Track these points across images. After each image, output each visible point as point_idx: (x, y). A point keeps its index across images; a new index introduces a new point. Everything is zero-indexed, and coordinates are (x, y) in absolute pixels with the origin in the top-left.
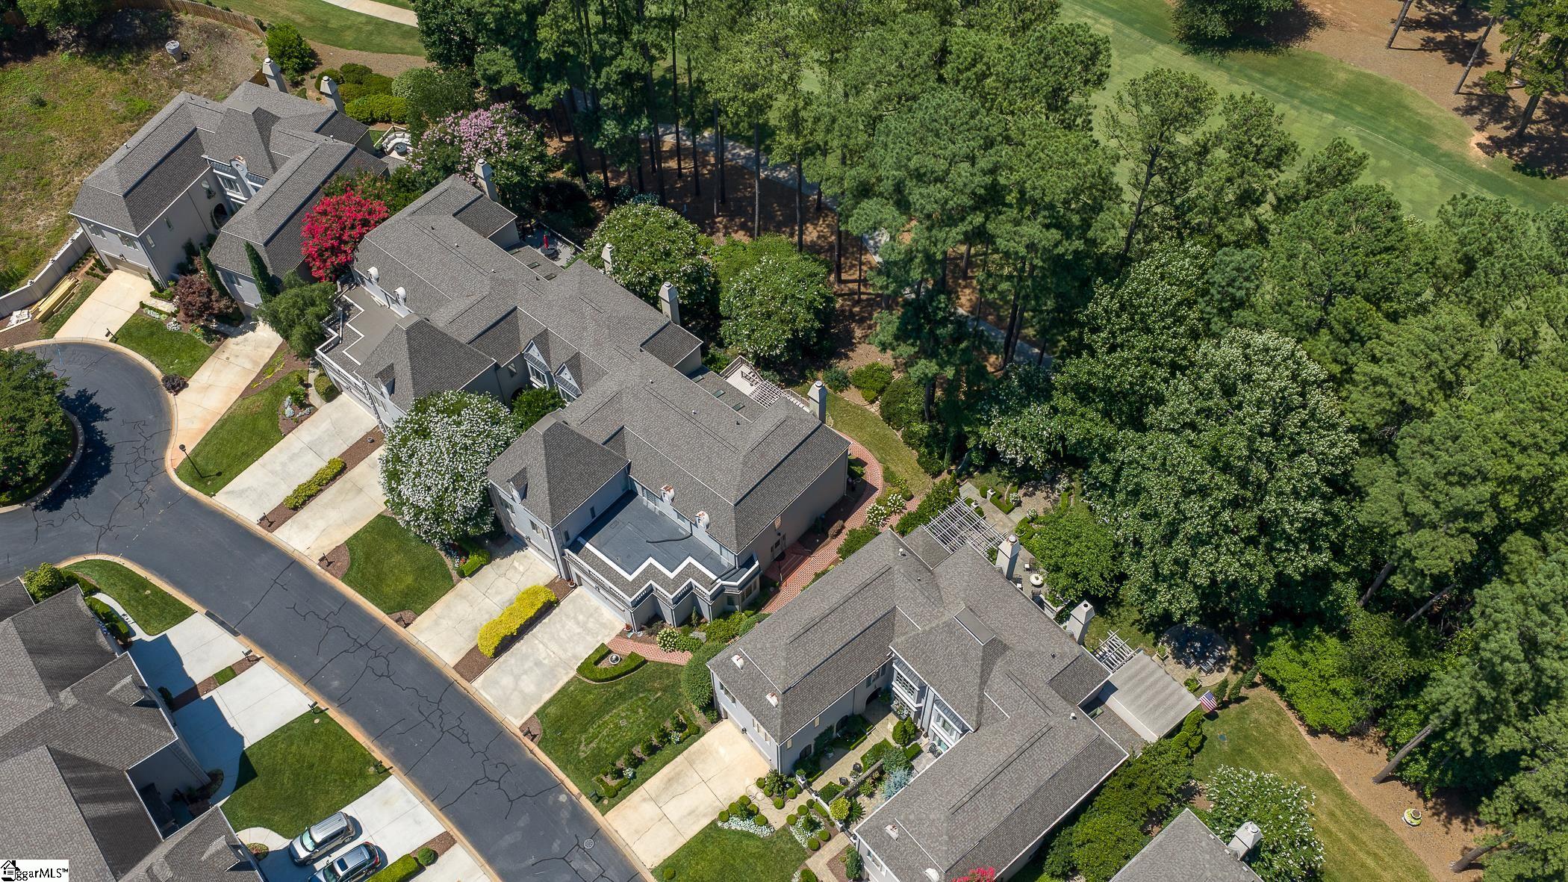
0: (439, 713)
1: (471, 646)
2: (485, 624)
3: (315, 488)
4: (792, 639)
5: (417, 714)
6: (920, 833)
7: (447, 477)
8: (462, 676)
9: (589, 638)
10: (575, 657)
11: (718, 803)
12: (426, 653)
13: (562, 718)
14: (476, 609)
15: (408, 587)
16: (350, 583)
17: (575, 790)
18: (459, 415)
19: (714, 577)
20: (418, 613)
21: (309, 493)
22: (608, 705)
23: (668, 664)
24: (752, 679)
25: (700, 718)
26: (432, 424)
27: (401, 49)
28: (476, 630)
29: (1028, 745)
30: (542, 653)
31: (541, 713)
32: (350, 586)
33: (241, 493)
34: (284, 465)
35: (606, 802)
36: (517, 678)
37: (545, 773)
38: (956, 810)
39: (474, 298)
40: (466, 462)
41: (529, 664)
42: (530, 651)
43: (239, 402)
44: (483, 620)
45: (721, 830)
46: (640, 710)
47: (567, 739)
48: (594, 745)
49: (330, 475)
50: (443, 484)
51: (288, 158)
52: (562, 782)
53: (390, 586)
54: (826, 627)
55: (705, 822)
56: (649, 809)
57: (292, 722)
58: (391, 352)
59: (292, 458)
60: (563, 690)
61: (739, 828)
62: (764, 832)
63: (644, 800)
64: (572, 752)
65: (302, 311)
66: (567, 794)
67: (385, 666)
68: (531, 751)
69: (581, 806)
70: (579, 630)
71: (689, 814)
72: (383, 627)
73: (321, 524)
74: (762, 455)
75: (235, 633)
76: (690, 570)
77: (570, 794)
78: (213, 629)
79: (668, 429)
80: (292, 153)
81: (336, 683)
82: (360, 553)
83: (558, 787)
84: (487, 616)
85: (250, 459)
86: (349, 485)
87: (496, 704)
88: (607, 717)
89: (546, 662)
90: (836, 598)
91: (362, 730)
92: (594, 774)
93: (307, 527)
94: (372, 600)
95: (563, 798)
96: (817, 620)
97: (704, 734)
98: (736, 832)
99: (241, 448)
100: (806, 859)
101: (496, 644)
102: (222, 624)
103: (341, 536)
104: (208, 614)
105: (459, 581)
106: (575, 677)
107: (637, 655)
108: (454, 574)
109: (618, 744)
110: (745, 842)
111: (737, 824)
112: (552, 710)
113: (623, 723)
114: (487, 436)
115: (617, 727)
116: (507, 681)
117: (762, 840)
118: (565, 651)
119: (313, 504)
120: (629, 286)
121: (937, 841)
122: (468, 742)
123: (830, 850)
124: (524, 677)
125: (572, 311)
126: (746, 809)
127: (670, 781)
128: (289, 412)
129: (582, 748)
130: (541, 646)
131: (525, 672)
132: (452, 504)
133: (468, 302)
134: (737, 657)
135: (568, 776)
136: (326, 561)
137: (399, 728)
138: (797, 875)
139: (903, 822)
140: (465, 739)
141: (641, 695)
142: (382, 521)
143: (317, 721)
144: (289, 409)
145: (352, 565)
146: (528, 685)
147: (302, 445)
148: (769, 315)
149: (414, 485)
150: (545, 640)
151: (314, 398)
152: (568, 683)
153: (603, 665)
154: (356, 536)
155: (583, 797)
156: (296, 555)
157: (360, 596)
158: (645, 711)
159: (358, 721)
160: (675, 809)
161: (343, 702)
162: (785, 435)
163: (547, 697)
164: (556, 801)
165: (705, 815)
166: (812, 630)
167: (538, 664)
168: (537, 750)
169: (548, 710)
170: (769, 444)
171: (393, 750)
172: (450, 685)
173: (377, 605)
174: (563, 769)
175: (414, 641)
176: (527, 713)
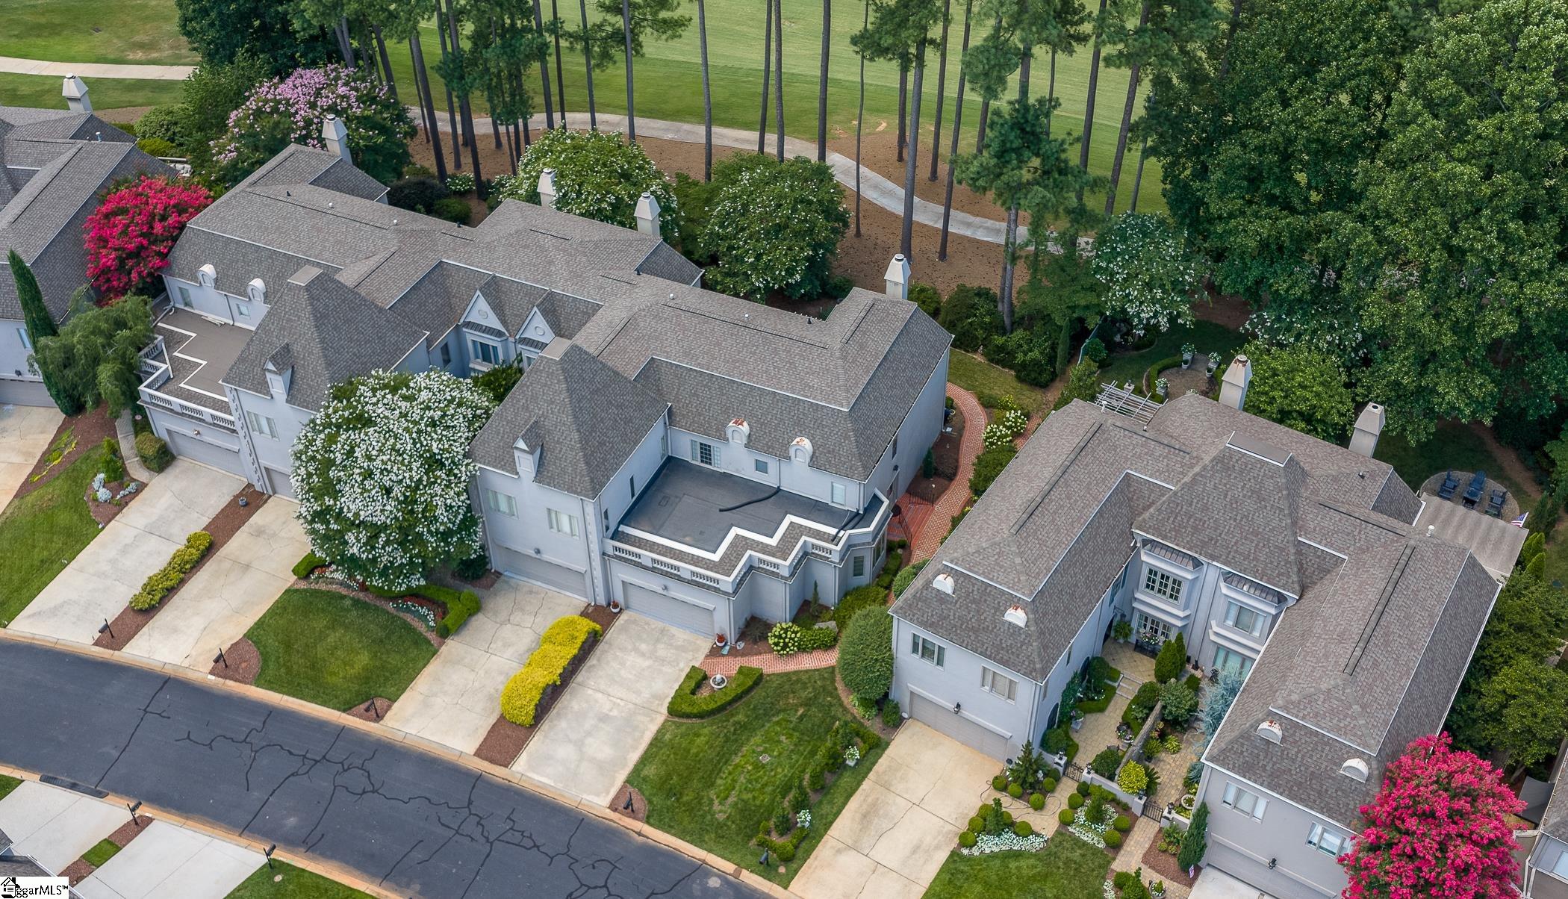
0: (474, 820)
1: (493, 720)
2: (501, 687)
3: (175, 576)
4: (1017, 527)
5: (440, 830)
6: (1316, 715)
7: (414, 466)
8: (492, 761)
9: (667, 669)
10: (655, 697)
11: (951, 827)
12: (423, 747)
13: (669, 776)
14: (482, 673)
15: (365, 669)
16: (270, 685)
17: (728, 867)
18: (408, 387)
19: (833, 531)
20: (393, 699)
21: (169, 584)
22: (731, 744)
23: (796, 673)
24: (973, 601)
25: (874, 725)
26: (369, 407)
27: (130, 102)
28: (491, 698)
29: (1397, 573)
30: (603, 703)
31: (635, 778)
32: (272, 689)
33: (54, 612)
34: (113, 562)
35: (782, 870)
36: (580, 744)
37: (672, 857)
38: (1353, 669)
39: (377, 258)
40: (440, 440)
41: (589, 723)
42: (584, 705)
43: (17, 502)
44: (498, 684)
45: (969, 859)
46: (783, 738)
47: (688, 803)
48: (731, 800)
49: (195, 554)
50: (411, 478)
51: (35, 172)
52: (704, 861)
53: (334, 674)
54: (1052, 507)
55: (942, 856)
56: (850, 861)
57: (238, 889)
58: (283, 328)
59: (125, 550)
60: (656, 742)
61: (996, 849)
62: (1034, 844)
63: (839, 851)
64: (703, 817)
65: (110, 336)
66: (719, 876)
67: (365, 780)
68: (639, 834)
69: (747, 886)
70: (648, 663)
71: (914, 852)
72: (342, 731)
73: (198, 623)
74: (862, 347)
75: (100, 795)
76: (795, 531)
77: (722, 875)
78: (59, 797)
79: (718, 344)
80: (42, 163)
81: (292, 821)
82: (271, 642)
83: (700, 870)
84: (501, 678)
85: (56, 566)
86: (227, 565)
87: (560, 786)
88: (737, 760)
89: (615, 713)
90: (1048, 474)
91: (357, 873)
92: (750, 837)
93: (175, 630)
94: (314, 699)
95: (714, 882)
96: (1038, 499)
97: (888, 744)
98: (993, 856)
99: (38, 555)
100: (1109, 863)
101: (536, 701)
102: (73, 787)
103: (235, 630)
104: (46, 779)
105: (441, 645)
106: (666, 721)
107: (750, 669)
108: (432, 637)
109: (770, 789)
110: (1013, 865)
111: (989, 845)
112: (650, 771)
113: (765, 759)
114: (460, 405)
115: (758, 766)
116: (565, 752)
117: (1036, 856)
118: (638, 693)
119: (177, 599)
120: (588, 214)
121: (1345, 717)
122: (535, 846)
123: (1137, 842)
124: (589, 740)
125: (525, 247)
126: (993, 821)
127: (866, 817)
128: (103, 494)
129: (716, 807)
130: (599, 696)
131: (589, 734)
132: (429, 507)
133: (372, 262)
134: (941, 577)
135: (710, 851)
136: (223, 664)
137: (418, 855)
138: (1108, 885)
139: (1285, 708)
140: (528, 843)
141: (775, 719)
142: (295, 597)
143: (278, 878)
144: (102, 490)
145: (265, 661)
146: (600, 748)
147: (135, 532)
148: (779, 228)
149: (365, 490)
150: (602, 687)
151: (137, 472)
152: (658, 731)
153: (704, 693)
154: (260, 624)
155: (745, 873)
156: (169, 671)
157: (291, 699)
158: (790, 736)
159: (347, 863)
160: (891, 850)
161: (310, 844)
162: (880, 321)
163: (634, 757)
164: (706, 890)
165: (937, 847)
166: (1037, 512)
167: (604, 718)
168: (647, 830)
169: (645, 772)
170: (865, 333)
171: (418, 887)
172: (477, 779)
173: (324, 704)
174: (699, 842)
175: (398, 737)
176: (612, 785)
